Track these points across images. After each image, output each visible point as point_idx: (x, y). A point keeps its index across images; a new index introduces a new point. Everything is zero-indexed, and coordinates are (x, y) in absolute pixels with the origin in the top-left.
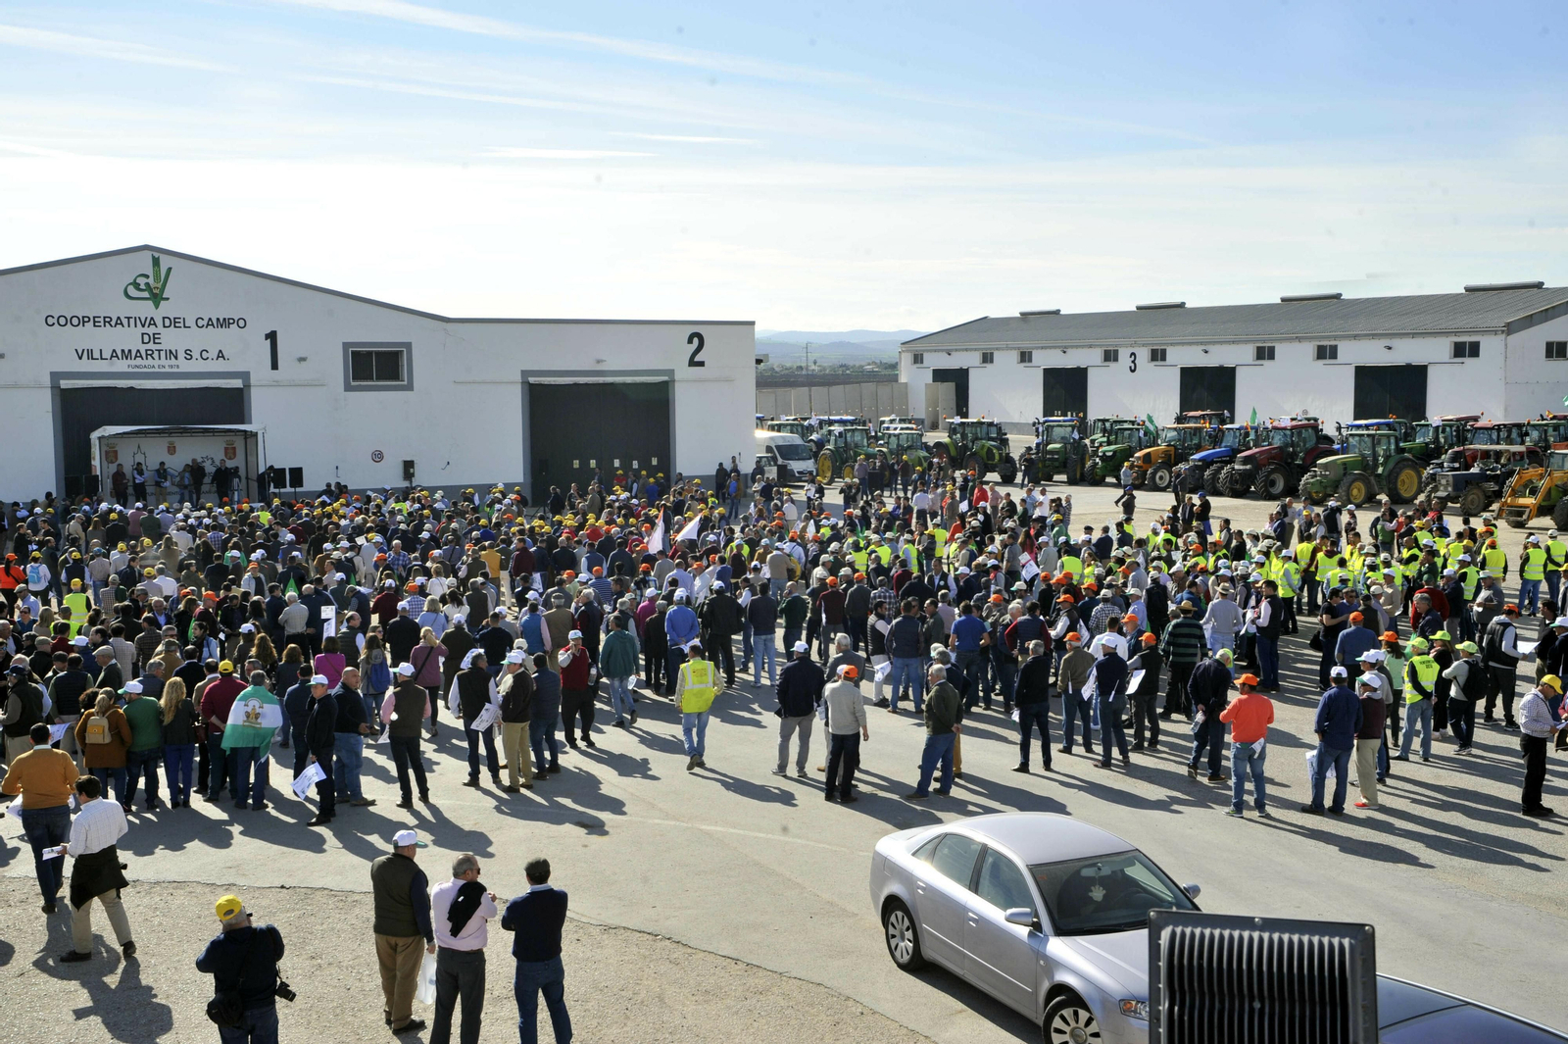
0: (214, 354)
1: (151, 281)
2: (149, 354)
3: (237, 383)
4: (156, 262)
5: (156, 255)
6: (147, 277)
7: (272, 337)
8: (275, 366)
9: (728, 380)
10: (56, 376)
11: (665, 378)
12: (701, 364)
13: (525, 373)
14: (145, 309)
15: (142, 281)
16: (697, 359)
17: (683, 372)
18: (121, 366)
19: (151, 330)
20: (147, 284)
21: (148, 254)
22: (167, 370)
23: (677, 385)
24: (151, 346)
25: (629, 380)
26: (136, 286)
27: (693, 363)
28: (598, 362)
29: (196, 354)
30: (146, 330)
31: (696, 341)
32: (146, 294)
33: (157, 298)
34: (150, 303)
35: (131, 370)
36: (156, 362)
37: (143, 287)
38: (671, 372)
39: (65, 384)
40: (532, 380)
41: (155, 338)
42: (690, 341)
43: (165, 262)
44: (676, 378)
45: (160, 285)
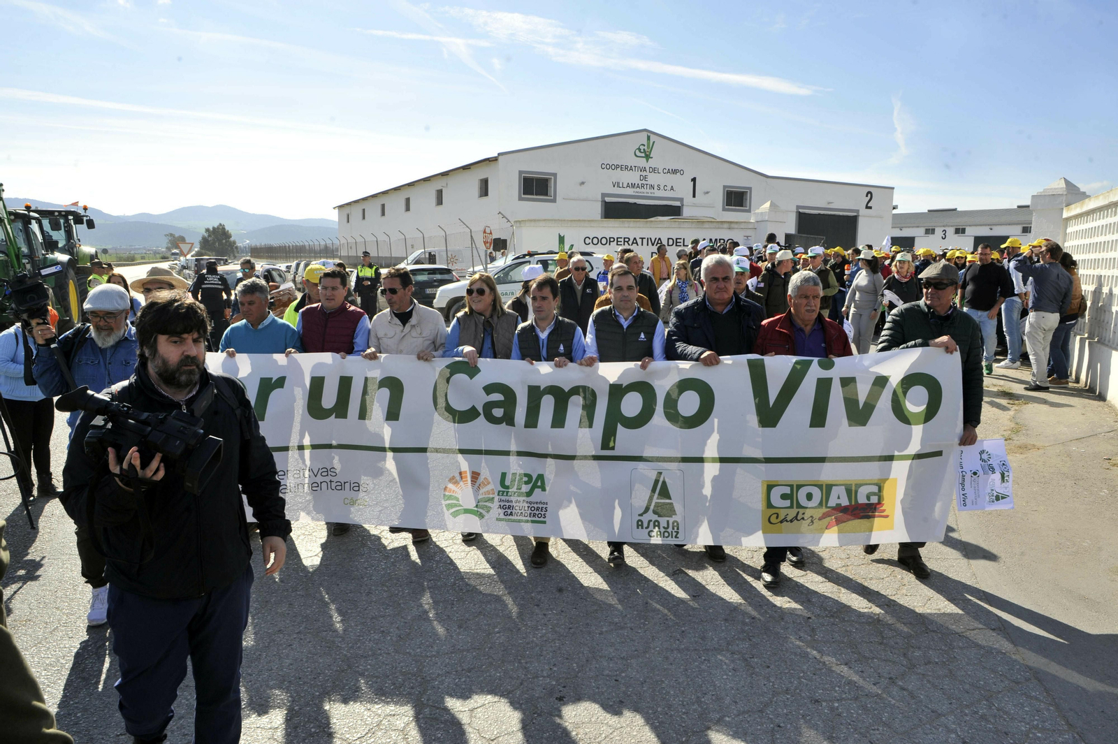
0: (669, 188)
1: (646, 148)
2: (643, 186)
3: (677, 204)
4: (649, 138)
5: (649, 134)
6: (644, 145)
7: (694, 180)
8: (694, 196)
9: (881, 217)
10: (604, 195)
11: (855, 214)
12: (870, 208)
13: (798, 207)
14: (642, 162)
15: (642, 147)
16: (869, 205)
17: (863, 211)
18: (630, 191)
19: (644, 174)
20: (644, 149)
21: (645, 134)
22: (650, 195)
23: (860, 218)
24: (644, 182)
25: (841, 213)
26: (639, 149)
27: (868, 207)
28: (829, 203)
29: (662, 187)
30: (642, 173)
31: (869, 195)
32: (643, 155)
33: (648, 157)
34: (645, 159)
35: (634, 194)
36: (645, 191)
37: (642, 151)
38: (858, 211)
39: (608, 199)
40: (801, 211)
41: (645, 178)
42: (867, 196)
43: (653, 138)
44: (860, 214)
45: (649, 150)
